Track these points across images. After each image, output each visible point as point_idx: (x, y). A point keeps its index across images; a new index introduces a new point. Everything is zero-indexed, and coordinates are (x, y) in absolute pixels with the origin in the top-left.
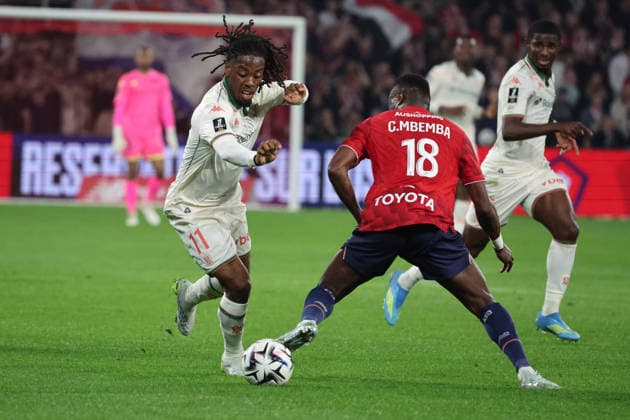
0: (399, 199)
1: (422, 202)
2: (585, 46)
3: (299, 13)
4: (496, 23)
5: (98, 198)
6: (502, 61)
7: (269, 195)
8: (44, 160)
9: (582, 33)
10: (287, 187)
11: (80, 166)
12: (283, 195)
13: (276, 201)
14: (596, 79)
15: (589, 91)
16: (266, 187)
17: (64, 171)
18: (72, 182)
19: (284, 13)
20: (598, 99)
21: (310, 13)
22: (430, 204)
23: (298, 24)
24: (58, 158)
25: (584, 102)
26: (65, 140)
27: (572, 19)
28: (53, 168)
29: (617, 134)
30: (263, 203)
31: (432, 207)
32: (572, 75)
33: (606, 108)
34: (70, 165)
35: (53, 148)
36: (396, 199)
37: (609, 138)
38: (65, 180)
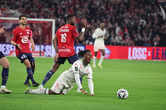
0: (62, 50)
1: (67, 51)
2: (110, 25)
3: (54, 18)
4: (93, 21)
5: (13, 55)
6: (94, 28)
7: (47, 55)
8: (2, 47)
9: (109, 23)
10: (51, 53)
11: (9, 49)
12: (50, 55)
13: (49, 56)
14: (112, 32)
15: (111, 34)
16: (47, 53)
17: (6, 50)
18: (8, 52)
19: (51, 18)
20: (113, 36)
21: (56, 18)
22: (69, 50)
23: (53, 21)
24: (5, 47)
25: (110, 37)
26: (7, 43)
27: (108, 20)
28: (4, 49)
29: (117, 43)
30: (47, 56)
31: (70, 51)
32: (108, 31)
33: (114, 37)
34: (7, 49)
35: (4, 45)
36: (62, 51)
37: (115, 44)
38: (6, 51)
